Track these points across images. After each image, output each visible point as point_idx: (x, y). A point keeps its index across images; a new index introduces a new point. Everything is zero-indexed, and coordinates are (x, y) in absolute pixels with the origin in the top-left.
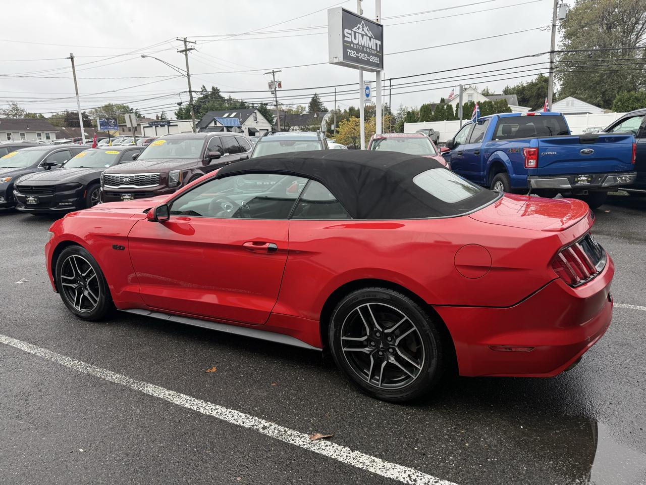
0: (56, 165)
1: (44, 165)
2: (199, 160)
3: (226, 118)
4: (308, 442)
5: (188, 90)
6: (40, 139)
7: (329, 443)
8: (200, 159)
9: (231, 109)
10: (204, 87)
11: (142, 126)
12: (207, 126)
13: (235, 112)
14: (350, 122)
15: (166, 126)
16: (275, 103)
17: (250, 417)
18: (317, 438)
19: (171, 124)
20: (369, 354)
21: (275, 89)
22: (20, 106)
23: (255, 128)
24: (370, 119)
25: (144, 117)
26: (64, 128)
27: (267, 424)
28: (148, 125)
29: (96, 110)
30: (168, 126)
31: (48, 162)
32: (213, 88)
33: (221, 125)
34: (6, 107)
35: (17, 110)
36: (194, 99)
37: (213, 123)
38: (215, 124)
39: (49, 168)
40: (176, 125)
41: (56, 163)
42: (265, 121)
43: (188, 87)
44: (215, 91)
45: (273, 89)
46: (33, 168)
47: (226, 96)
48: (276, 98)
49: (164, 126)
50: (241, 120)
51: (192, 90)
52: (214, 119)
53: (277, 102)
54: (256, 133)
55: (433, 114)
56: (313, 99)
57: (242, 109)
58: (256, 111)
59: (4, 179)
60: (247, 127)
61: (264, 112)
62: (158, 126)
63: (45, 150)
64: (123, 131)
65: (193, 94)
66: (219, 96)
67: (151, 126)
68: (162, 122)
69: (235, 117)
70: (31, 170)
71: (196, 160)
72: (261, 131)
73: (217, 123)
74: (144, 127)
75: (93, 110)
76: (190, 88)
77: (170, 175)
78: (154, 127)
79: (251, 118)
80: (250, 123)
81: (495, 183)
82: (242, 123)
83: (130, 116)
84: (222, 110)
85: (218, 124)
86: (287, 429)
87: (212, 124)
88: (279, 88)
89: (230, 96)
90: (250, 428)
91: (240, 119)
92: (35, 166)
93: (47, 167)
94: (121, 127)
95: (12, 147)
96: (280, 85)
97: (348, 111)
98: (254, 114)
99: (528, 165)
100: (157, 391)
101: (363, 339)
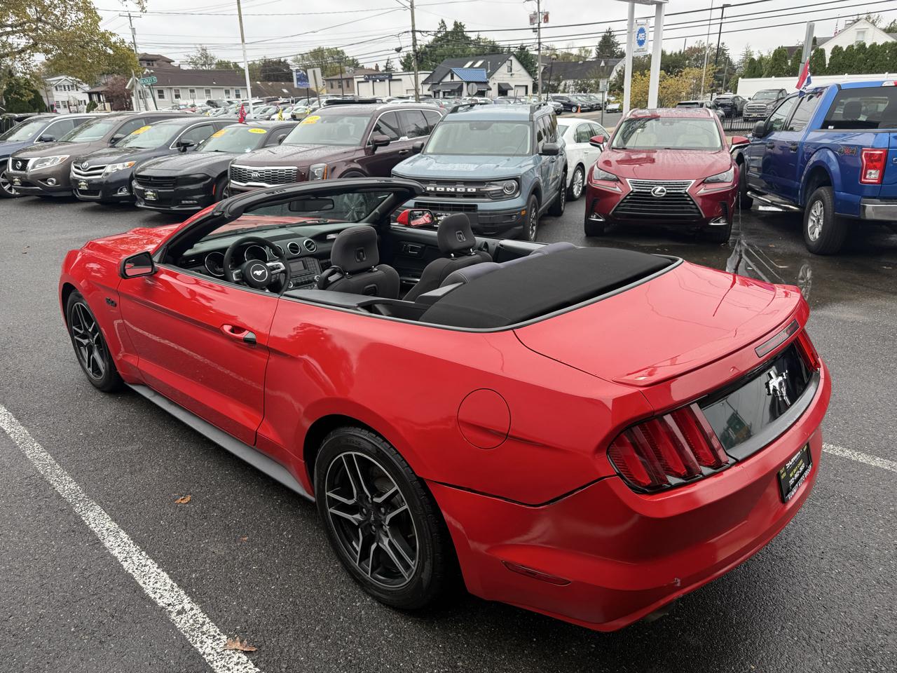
0: (193, 145)
1: (178, 145)
2: (358, 148)
3: (470, 70)
4: (219, 651)
5: (410, 29)
6: (229, 97)
7: (245, 658)
8: (360, 145)
9: (477, 55)
10: (443, 22)
11: (356, 81)
12: (440, 81)
13: (482, 59)
14: (645, 77)
15: (387, 81)
16: (537, 46)
17: (176, 589)
18: (233, 647)
19: (394, 78)
20: (358, 527)
21: (539, 24)
22: (211, 52)
23: (508, 84)
24: (681, 72)
25: (363, 66)
26: (258, 83)
27: (187, 607)
28: (363, 80)
29: (303, 58)
30: (390, 81)
31: (184, 141)
32: (456, 24)
33: (460, 80)
34: (195, 54)
35: (207, 57)
36: (418, 43)
37: (449, 76)
38: (452, 78)
39: (185, 150)
40: (400, 80)
41: (191, 141)
42: (523, 72)
43: (410, 24)
44: (458, 27)
45: (536, 26)
46: (164, 150)
47: (473, 36)
48: (539, 38)
49: (384, 81)
50: (489, 71)
51: (417, 29)
52: (451, 71)
53: (539, 43)
54: (509, 91)
55: (789, 64)
56: (604, 38)
57: (493, 54)
58: (512, 58)
59: (127, 164)
60: (497, 83)
61: (525, 58)
62: (376, 81)
63: (181, 125)
64: (332, 87)
65: (418, 34)
66: (463, 36)
67: (367, 81)
68: (387, 75)
69: (480, 67)
70: (161, 153)
71: (354, 148)
72: (517, 89)
73: (455, 76)
74: (358, 82)
76: (413, 26)
77: (311, 169)
78: (371, 82)
79: (504, 69)
80: (501, 76)
81: (813, 203)
82: (489, 76)
83: (314, 71)
84: (464, 56)
85: (456, 79)
86: (208, 620)
87: (448, 79)
88: (545, 22)
89: (479, 36)
90: (163, 608)
91: (487, 70)
92: (167, 146)
93: (182, 148)
94: (329, 82)
95: (152, 118)
96: (546, 18)
98: (508, 63)
99: (865, 178)
100: (98, 520)
101: (350, 502)
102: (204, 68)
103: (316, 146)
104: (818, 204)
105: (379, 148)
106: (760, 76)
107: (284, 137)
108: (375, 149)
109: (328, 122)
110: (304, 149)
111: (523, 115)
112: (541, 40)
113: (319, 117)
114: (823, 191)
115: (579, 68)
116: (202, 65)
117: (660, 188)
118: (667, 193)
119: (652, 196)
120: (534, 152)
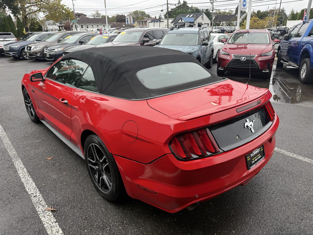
0: (84, 42)
1: (80, 42)
2: (138, 43)
3: (188, 18)
4: (43, 210)
5: (166, 3)
7: (51, 214)
9: (191, 13)
10: (179, 1)
11: (148, 22)
12: (177, 22)
13: (192, 14)
15: (159, 22)
16: (212, 9)
17: (36, 189)
18: (48, 209)
19: (161, 21)
20: (97, 171)
21: (213, 1)
22: (100, 12)
23: (201, 23)
24: (265, 18)
26: (115, 23)
27: (38, 195)
28: (150, 21)
30: (160, 22)
31: (81, 41)
32: (184, 2)
33: (184, 21)
34: (94, 13)
35: (98, 14)
36: (169, 8)
37: (181, 20)
38: (182, 21)
39: (82, 44)
40: (163, 22)
41: (84, 41)
42: (207, 19)
44: (185, 3)
45: (212, 1)
47: (190, 6)
48: (213, 6)
49: (158, 22)
50: (195, 18)
51: (168, 3)
52: (181, 18)
53: (213, 8)
54: (202, 25)
57: (197, 12)
58: (203, 14)
59: (62, 48)
60: (198, 22)
61: (208, 14)
62: (155, 22)
63: (81, 35)
64: (140, 24)
65: (169, 5)
66: (186, 5)
67: (152, 22)
68: (159, 20)
69: (192, 17)
70: (72, 45)
71: (136, 43)
72: (205, 24)
73: (183, 20)
74: (149, 22)
75: (129, 14)
76: (167, 2)
78: (153, 22)
79: (200, 17)
80: (199, 20)
82: (195, 20)
83: (130, 18)
84: (186, 13)
85: (183, 21)
86: (43, 200)
87: (180, 21)
89: (192, 6)
90: (30, 195)
91: (194, 18)
92: (76, 43)
93: (81, 43)
94: (139, 23)
97: (256, 13)
98: (202, 15)
100: (19, 165)
101: (94, 162)
102: (97, 18)
103: (123, 42)
104: (305, 64)
105: (145, 43)
106: (295, 20)
107: (113, 39)
108: (144, 43)
109: (128, 34)
110: (118, 43)
111: (196, 31)
112: (214, 7)
113: (126, 32)
114: (307, 60)
115: (228, 17)
116: (97, 17)
117: (244, 58)
118: (246, 60)
119: (241, 61)
120: (199, 44)
